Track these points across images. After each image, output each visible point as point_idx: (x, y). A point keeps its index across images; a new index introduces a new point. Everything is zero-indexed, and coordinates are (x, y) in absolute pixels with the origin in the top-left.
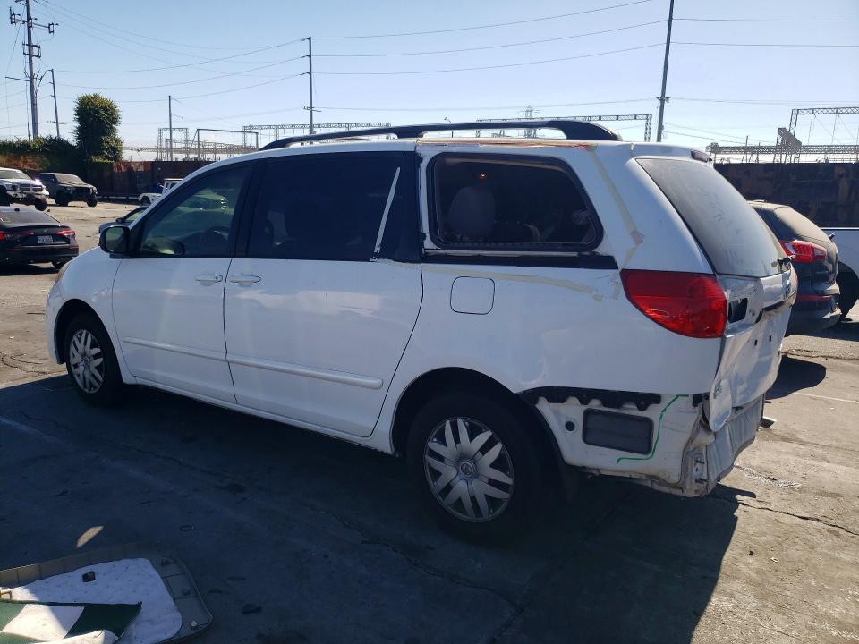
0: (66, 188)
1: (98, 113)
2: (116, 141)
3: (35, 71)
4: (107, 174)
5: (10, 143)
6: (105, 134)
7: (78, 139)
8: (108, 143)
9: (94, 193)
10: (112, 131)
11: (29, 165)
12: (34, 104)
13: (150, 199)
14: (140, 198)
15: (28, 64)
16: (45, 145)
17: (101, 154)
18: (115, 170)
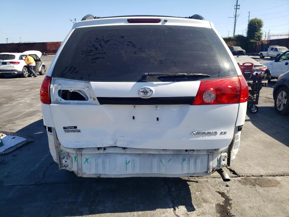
0: (235, 51)
1: (255, 24)
2: (260, 34)
3: (237, 14)
4: (254, 46)
5: (226, 38)
6: (256, 32)
7: (247, 34)
8: (257, 34)
9: (244, 53)
10: (259, 30)
11: (230, 45)
12: (235, 25)
13: (263, 54)
14: (260, 53)
15: (235, 12)
16: (236, 38)
17: (253, 39)
18: (257, 44)
